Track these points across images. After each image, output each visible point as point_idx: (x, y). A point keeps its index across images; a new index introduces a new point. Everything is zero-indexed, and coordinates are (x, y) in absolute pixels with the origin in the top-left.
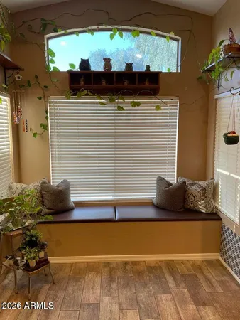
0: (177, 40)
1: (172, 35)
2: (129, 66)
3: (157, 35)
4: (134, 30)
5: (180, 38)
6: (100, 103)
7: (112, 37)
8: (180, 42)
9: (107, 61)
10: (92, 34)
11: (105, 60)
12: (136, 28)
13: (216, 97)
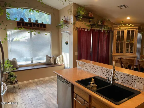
0: (50, 15)
1: (49, 14)
2: (37, 21)
3: (44, 13)
4: (37, 11)
5: (51, 15)
6: (28, 32)
7: (30, 11)
8: (51, 16)
9: (30, 19)
10: (23, 9)
11: (29, 19)
12: (38, 10)
13: (61, 32)
